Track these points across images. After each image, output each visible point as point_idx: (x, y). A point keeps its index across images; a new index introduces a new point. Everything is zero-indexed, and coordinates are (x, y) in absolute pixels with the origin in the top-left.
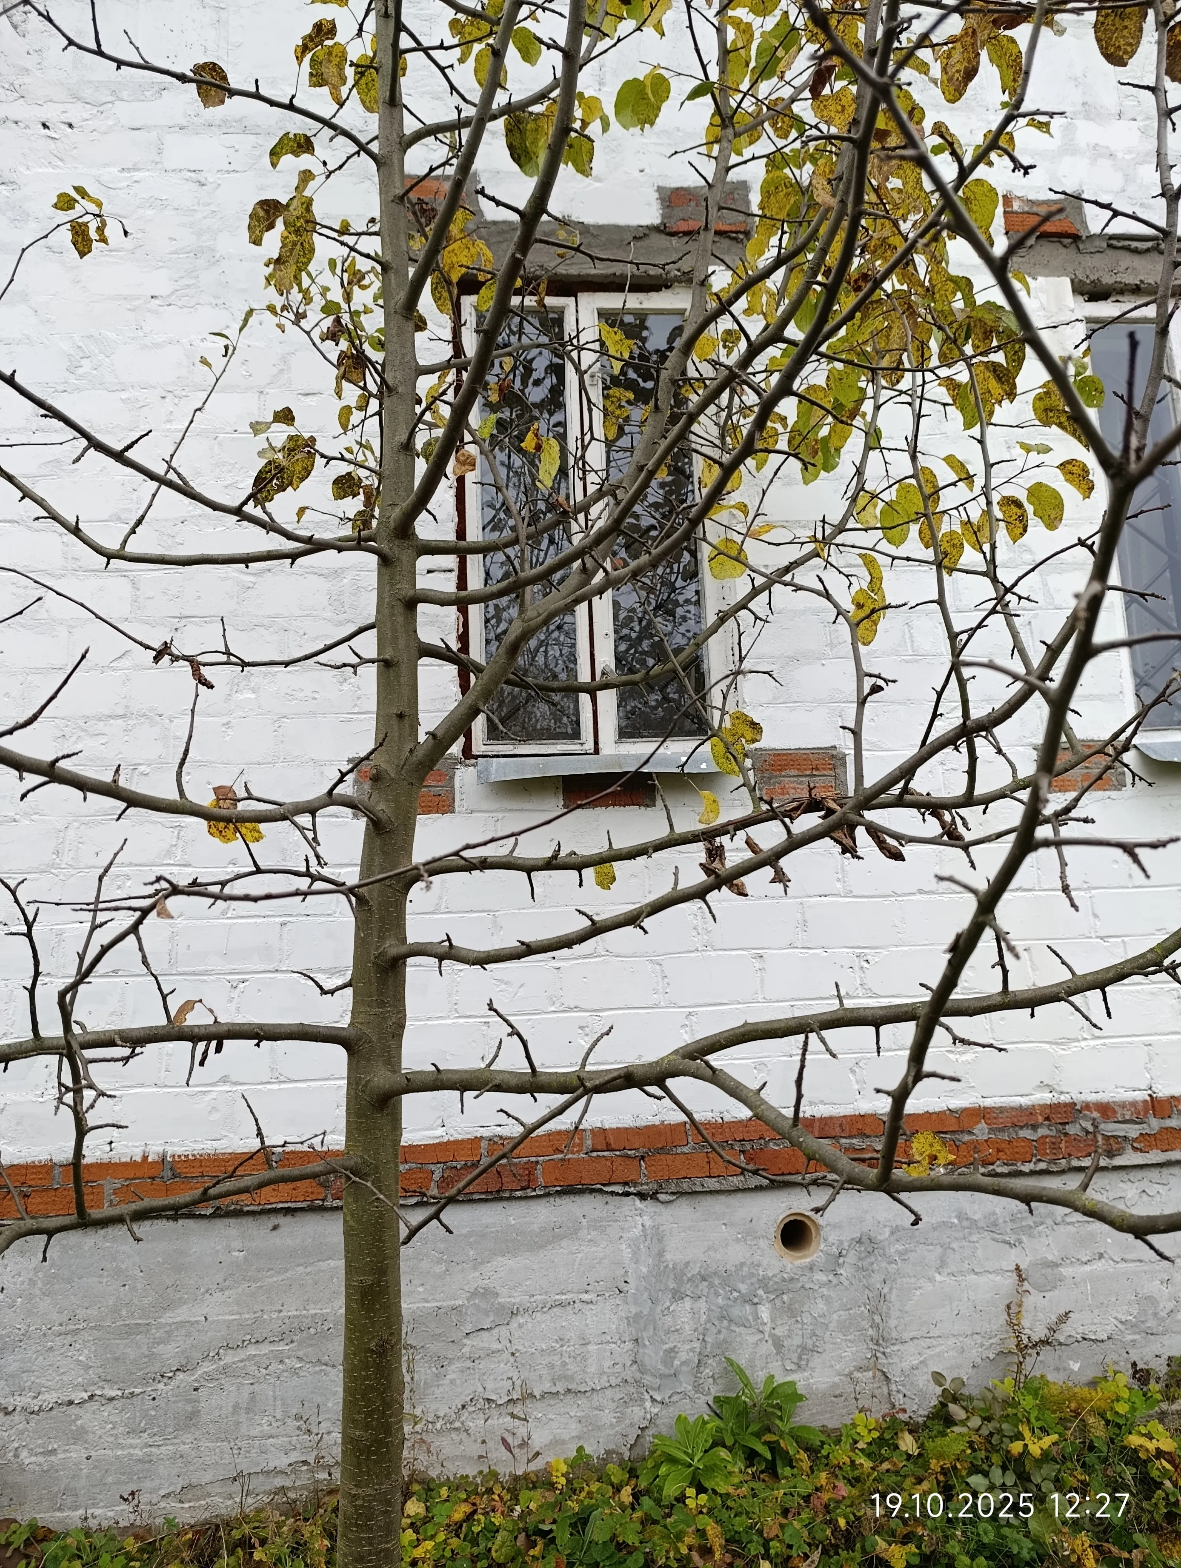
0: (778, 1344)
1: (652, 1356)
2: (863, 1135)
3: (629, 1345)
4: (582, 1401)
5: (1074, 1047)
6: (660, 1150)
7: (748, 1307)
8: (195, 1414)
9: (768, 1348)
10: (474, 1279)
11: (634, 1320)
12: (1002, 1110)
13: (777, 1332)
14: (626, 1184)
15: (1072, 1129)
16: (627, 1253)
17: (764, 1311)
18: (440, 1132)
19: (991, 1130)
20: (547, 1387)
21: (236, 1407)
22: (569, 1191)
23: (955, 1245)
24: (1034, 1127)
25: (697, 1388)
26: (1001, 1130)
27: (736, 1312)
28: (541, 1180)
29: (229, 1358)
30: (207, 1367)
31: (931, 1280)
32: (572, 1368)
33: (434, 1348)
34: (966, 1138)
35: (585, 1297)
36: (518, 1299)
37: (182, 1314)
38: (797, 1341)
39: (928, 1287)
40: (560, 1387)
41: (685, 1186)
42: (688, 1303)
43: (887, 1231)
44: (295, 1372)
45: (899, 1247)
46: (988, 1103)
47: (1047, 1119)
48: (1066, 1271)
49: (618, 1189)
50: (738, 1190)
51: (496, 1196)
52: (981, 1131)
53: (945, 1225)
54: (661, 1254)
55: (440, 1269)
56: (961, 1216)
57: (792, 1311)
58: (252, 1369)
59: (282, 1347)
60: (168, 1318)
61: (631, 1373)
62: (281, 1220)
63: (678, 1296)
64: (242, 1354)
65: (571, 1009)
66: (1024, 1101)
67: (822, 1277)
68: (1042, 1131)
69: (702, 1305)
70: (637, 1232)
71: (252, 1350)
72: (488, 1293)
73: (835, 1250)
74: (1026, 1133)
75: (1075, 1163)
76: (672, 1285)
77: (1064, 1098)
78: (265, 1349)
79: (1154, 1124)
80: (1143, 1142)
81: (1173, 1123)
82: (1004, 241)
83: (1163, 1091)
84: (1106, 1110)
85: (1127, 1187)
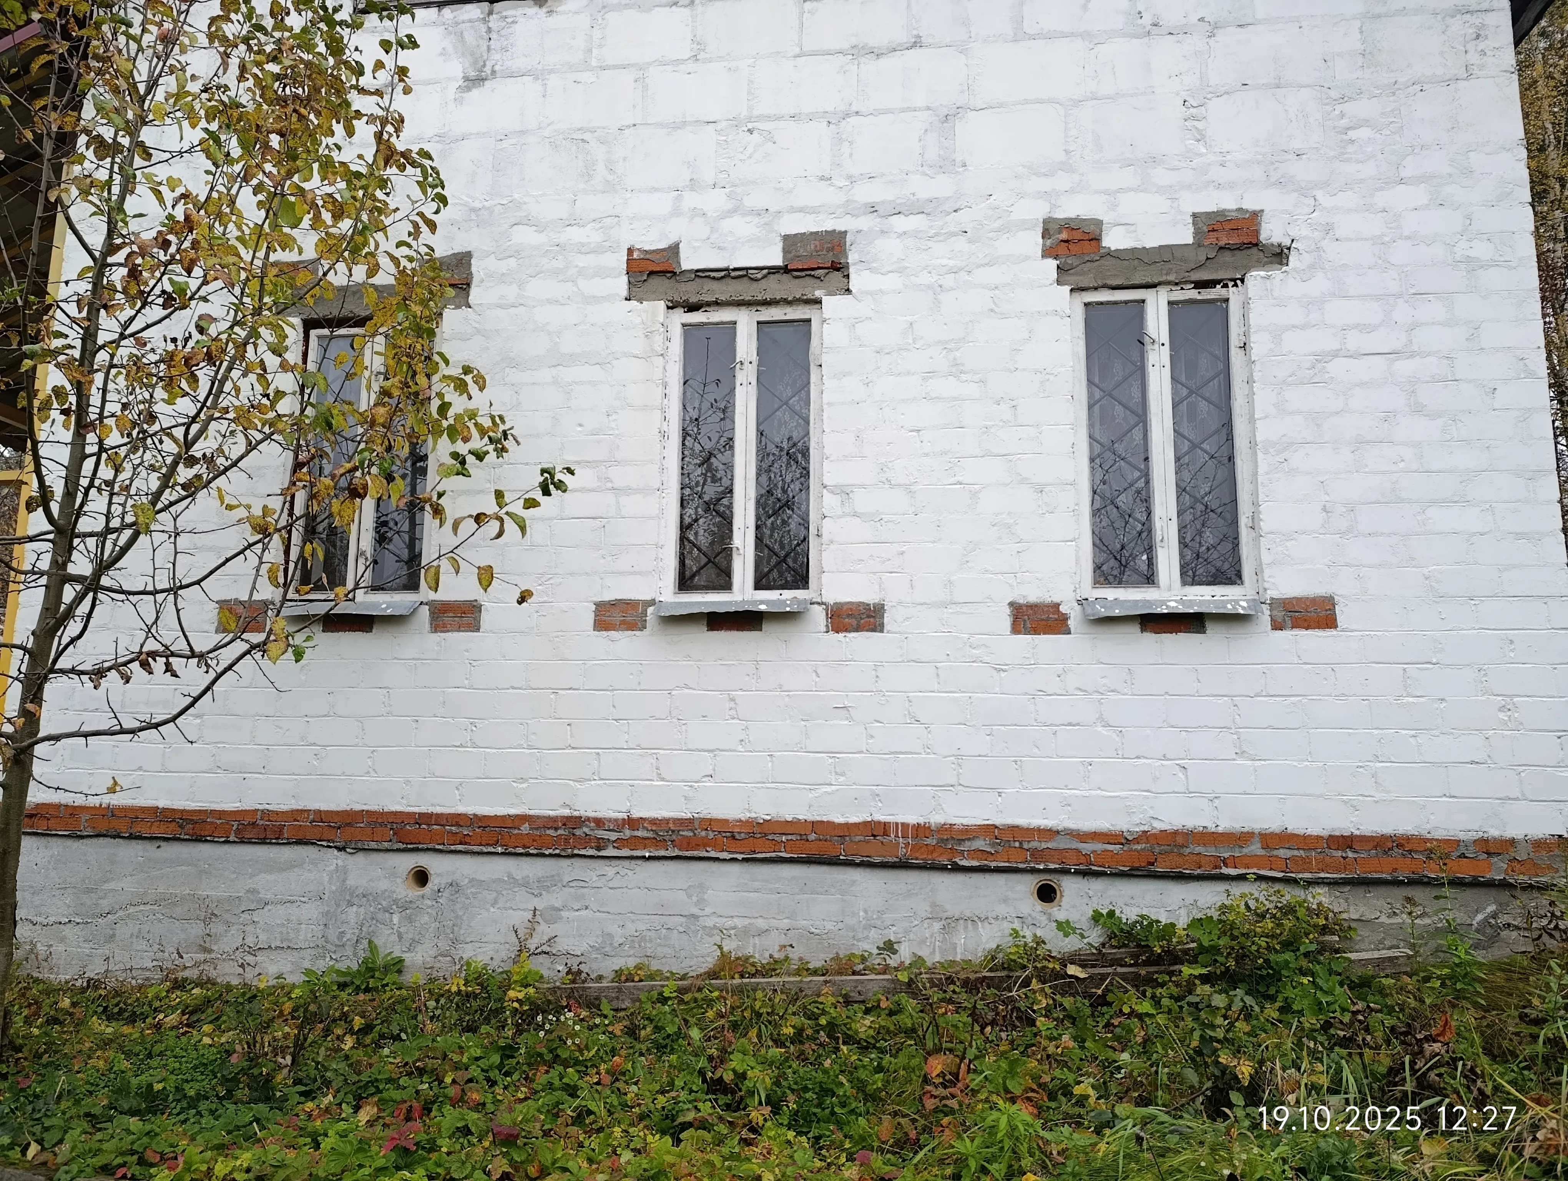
0: (400, 937)
1: (332, 934)
2: (458, 825)
3: (322, 927)
4: (295, 953)
5: (587, 784)
6: (349, 824)
7: (387, 914)
8: (114, 935)
9: (395, 937)
10: (250, 884)
11: (326, 914)
12: (538, 817)
13: (401, 930)
14: (329, 841)
15: (578, 832)
16: (326, 879)
17: (396, 919)
18: (238, 805)
19: (531, 829)
20: (278, 944)
21: (132, 935)
22: (300, 842)
23: (504, 892)
24: (556, 829)
25: (355, 955)
26: (537, 829)
27: (380, 916)
28: (286, 836)
29: (132, 910)
30: (121, 913)
31: (488, 910)
32: (292, 935)
33: (226, 916)
34: (516, 831)
35: (303, 899)
36: (269, 896)
37: (112, 885)
38: (411, 936)
39: (485, 914)
40: (285, 945)
41: (360, 845)
42: (355, 908)
43: (467, 880)
44: (160, 921)
45: (473, 890)
46: (532, 813)
47: (564, 825)
48: (564, 914)
49: (324, 843)
50: (387, 850)
51: (263, 841)
52: (525, 828)
53: (500, 880)
54: (344, 881)
55: (233, 876)
56: (510, 876)
57: (410, 919)
58: (141, 917)
59: (155, 907)
60: (106, 886)
61: (321, 942)
62: (162, 844)
63: (351, 904)
64: (138, 908)
65: (311, 745)
66: (552, 813)
67: (429, 903)
68: (560, 832)
69: (362, 910)
70: (333, 867)
71: (142, 907)
72: (254, 891)
73: (436, 888)
74: (551, 832)
75: (576, 852)
76: (348, 898)
77: (576, 814)
78: (148, 907)
79: (628, 833)
80: (620, 843)
81: (639, 833)
82: (625, 279)
83: (636, 814)
84: (599, 822)
85: (609, 869)
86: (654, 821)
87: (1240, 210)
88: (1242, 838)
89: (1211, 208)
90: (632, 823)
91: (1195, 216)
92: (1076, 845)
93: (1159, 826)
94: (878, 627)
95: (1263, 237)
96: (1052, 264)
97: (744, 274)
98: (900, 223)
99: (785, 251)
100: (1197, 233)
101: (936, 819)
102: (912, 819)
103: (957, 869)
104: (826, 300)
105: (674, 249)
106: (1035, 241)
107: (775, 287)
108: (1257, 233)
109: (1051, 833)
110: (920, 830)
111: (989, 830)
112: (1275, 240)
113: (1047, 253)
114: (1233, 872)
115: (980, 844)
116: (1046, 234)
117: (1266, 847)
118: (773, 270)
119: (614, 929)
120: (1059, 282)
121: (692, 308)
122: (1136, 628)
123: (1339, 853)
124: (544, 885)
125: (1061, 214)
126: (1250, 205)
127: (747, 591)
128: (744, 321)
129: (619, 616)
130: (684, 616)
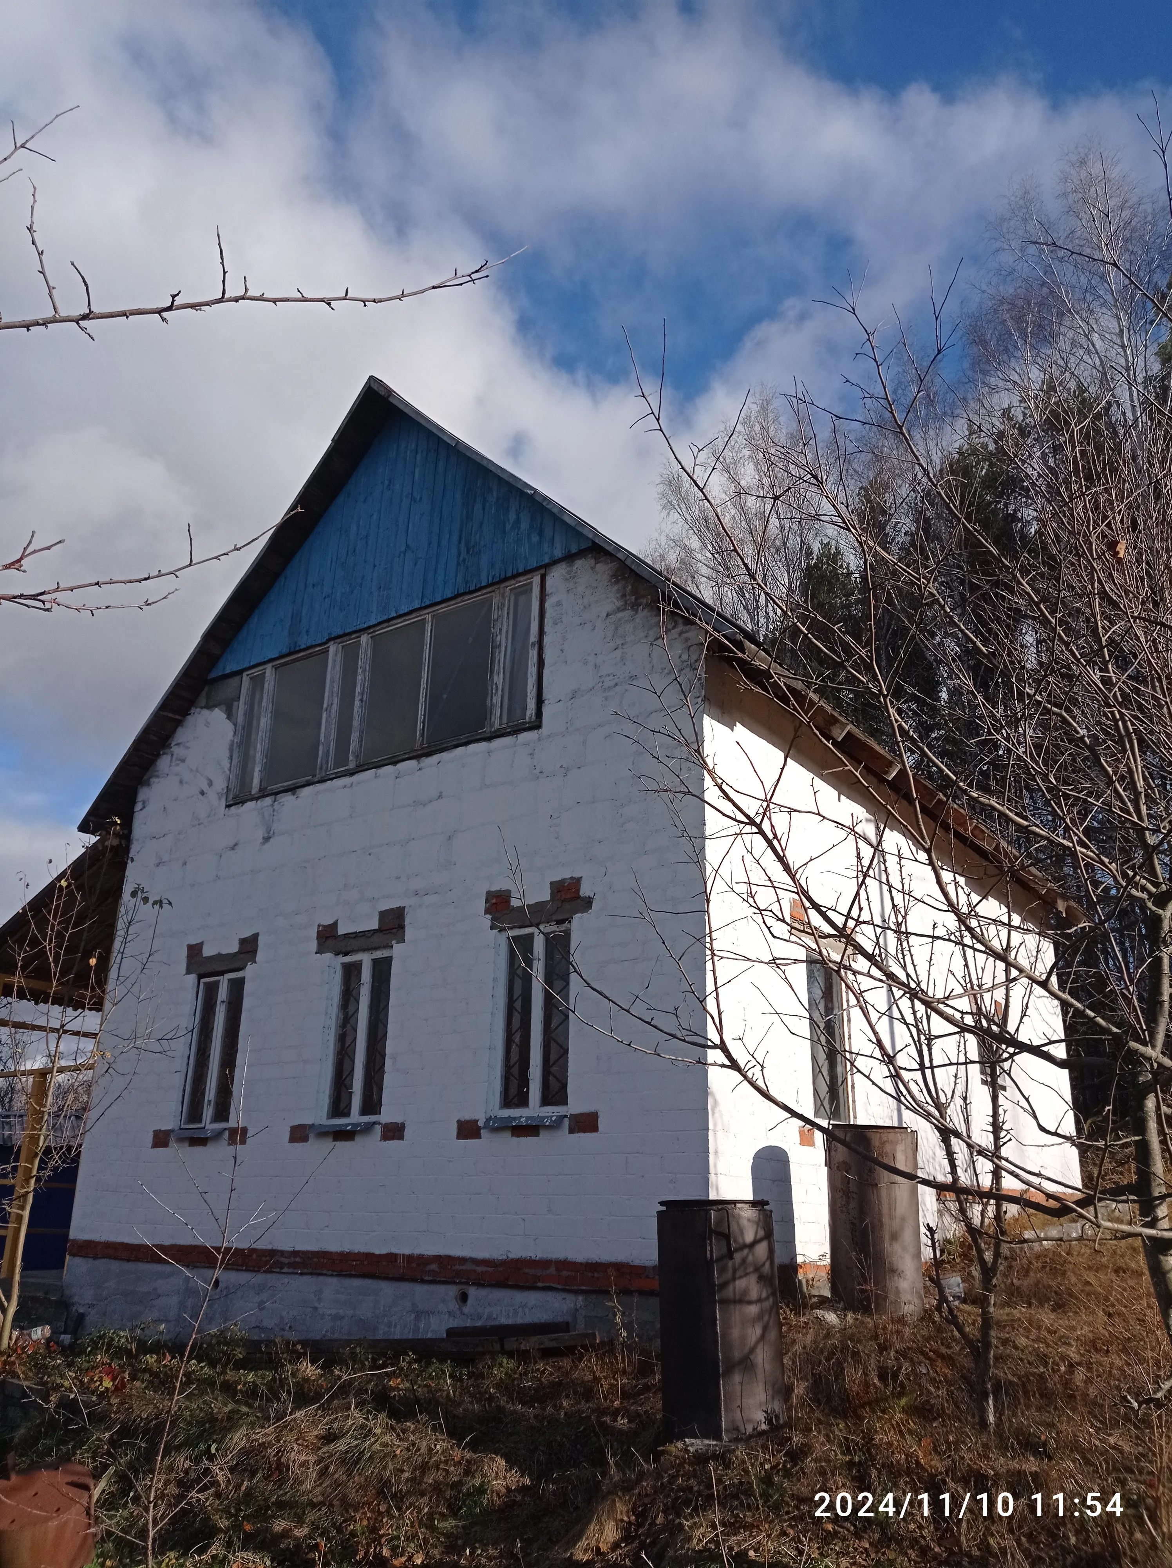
0: (206, 1316)
10: (154, 1285)
11: (180, 1302)
12: (259, 1250)
14: (183, 1262)
15: (274, 1258)
16: (181, 1283)
19: (256, 1256)
23: (246, 1292)
24: (266, 1256)
26: (259, 1257)
31: (239, 1302)
32: (167, 1313)
34: (251, 1258)
35: (172, 1294)
36: (160, 1292)
39: (238, 1304)
42: (191, 1299)
43: (232, 1286)
47: (269, 1254)
48: (267, 1305)
50: (204, 1268)
52: (254, 1256)
53: (244, 1286)
54: (188, 1284)
55: (149, 1281)
56: (248, 1283)
57: (211, 1306)
59: (121, 1296)
63: (189, 1297)
68: (267, 1258)
69: (193, 1300)
72: (156, 1289)
73: (221, 1289)
74: (264, 1258)
77: (274, 1248)
78: (119, 1296)
79: (292, 1259)
80: (290, 1265)
81: (298, 1259)
82: (316, 942)
83: (298, 1248)
84: (282, 1253)
85: (286, 1279)
86: (303, 1252)
87: (572, 878)
88: (545, 1263)
89: (558, 878)
90: (295, 1253)
91: (551, 883)
92: (474, 1267)
93: (512, 1256)
94: (401, 1137)
95: (581, 894)
96: (489, 917)
97: (363, 934)
98: (427, 899)
99: (380, 920)
100: (552, 894)
101: (417, 1252)
102: (407, 1252)
103: (423, 1281)
104: (395, 946)
105: (335, 925)
106: (482, 905)
107: (376, 940)
108: (578, 891)
109: (463, 1260)
110: (410, 1258)
111: (438, 1259)
112: (587, 895)
113: (487, 911)
114: (540, 1284)
115: (434, 1267)
116: (487, 901)
117: (557, 1269)
118: (374, 931)
119: (284, 1314)
120: (492, 928)
121: (346, 954)
122: (507, 1134)
123: (590, 1274)
124: (260, 1289)
125: (493, 889)
126: (576, 875)
127: (356, 1117)
128: (366, 959)
129: (299, 1134)
130: (324, 1133)
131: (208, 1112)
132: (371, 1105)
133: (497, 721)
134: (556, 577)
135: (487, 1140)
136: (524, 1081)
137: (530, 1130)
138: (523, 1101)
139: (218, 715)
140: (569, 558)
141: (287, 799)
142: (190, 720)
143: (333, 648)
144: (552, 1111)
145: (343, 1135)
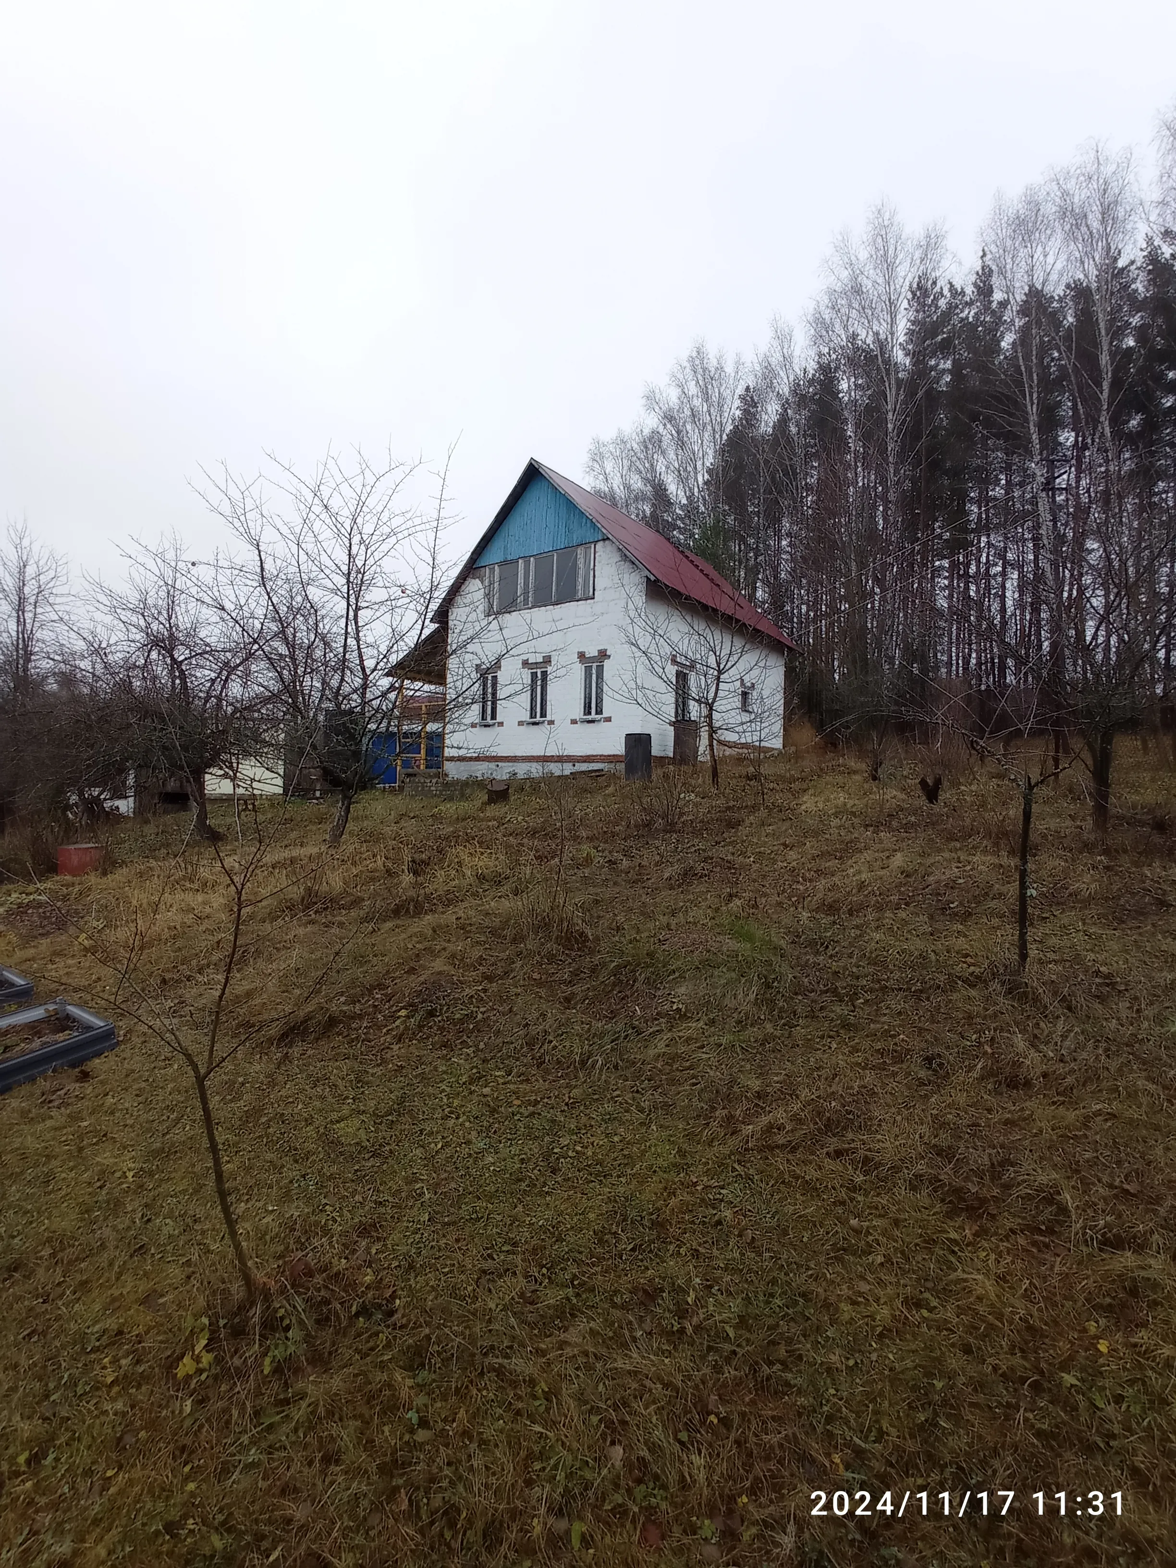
79: (521, 758)
80: (521, 760)
81: (523, 758)
82: (522, 665)
83: (523, 755)
84: (517, 756)
85: (520, 764)
87: (604, 649)
88: (597, 756)
89: (600, 649)
90: (521, 756)
91: (598, 650)
92: (577, 757)
93: (587, 754)
94: (553, 724)
96: (579, 659)
97: (538, 663)
98: (558, 653)
99: (543, 659)
100: (598, 653)
101: (560, 754)
102: (557, 754)
103: (562, 762)
104: (549, 667)
105: (528, 660)
106: (576, 655)
107: (542, 665)
108: (606, 653)
109: (573, 756)
110: (558, 756)
111: (566, 756)
112: (609, 654)
114: (595, 761)
115: (565, 758)
116: (578, 654)
117: (600, 757)
118: (541, 662)
120: (579, 663)
121: (532, 669)
122: (585, 723)
123: (608, 756)
125: (580, 651)
127: (538, 719)
128: (539, 671)
129: (521, 723)
130: (529, 724)
131: (489, 718)
132: (543, 715)
133: (580, 594)
134: (599, 545)
135: (579, 725)
136: (590, 707)
137: (592, 721)
138: (590, 713)
139: (477, 581)
140: (604, 540)
141: (507, 615)
142: (467, 583)
143: (520, 561)
144: (599, 717)
145: (534, 724)
